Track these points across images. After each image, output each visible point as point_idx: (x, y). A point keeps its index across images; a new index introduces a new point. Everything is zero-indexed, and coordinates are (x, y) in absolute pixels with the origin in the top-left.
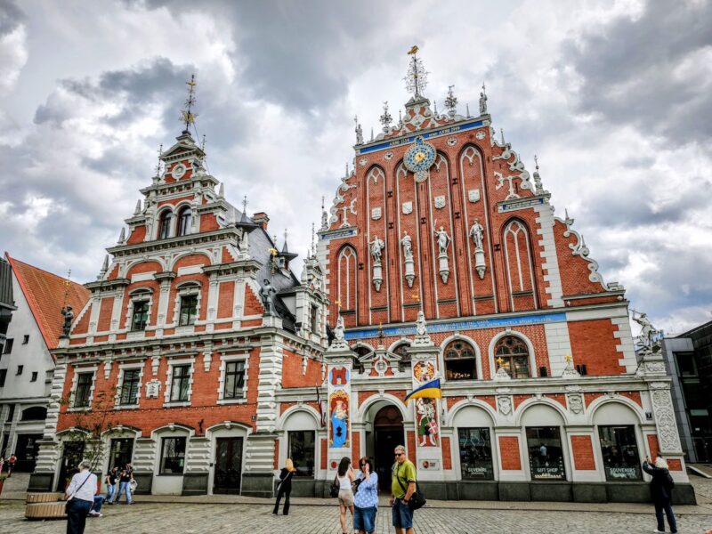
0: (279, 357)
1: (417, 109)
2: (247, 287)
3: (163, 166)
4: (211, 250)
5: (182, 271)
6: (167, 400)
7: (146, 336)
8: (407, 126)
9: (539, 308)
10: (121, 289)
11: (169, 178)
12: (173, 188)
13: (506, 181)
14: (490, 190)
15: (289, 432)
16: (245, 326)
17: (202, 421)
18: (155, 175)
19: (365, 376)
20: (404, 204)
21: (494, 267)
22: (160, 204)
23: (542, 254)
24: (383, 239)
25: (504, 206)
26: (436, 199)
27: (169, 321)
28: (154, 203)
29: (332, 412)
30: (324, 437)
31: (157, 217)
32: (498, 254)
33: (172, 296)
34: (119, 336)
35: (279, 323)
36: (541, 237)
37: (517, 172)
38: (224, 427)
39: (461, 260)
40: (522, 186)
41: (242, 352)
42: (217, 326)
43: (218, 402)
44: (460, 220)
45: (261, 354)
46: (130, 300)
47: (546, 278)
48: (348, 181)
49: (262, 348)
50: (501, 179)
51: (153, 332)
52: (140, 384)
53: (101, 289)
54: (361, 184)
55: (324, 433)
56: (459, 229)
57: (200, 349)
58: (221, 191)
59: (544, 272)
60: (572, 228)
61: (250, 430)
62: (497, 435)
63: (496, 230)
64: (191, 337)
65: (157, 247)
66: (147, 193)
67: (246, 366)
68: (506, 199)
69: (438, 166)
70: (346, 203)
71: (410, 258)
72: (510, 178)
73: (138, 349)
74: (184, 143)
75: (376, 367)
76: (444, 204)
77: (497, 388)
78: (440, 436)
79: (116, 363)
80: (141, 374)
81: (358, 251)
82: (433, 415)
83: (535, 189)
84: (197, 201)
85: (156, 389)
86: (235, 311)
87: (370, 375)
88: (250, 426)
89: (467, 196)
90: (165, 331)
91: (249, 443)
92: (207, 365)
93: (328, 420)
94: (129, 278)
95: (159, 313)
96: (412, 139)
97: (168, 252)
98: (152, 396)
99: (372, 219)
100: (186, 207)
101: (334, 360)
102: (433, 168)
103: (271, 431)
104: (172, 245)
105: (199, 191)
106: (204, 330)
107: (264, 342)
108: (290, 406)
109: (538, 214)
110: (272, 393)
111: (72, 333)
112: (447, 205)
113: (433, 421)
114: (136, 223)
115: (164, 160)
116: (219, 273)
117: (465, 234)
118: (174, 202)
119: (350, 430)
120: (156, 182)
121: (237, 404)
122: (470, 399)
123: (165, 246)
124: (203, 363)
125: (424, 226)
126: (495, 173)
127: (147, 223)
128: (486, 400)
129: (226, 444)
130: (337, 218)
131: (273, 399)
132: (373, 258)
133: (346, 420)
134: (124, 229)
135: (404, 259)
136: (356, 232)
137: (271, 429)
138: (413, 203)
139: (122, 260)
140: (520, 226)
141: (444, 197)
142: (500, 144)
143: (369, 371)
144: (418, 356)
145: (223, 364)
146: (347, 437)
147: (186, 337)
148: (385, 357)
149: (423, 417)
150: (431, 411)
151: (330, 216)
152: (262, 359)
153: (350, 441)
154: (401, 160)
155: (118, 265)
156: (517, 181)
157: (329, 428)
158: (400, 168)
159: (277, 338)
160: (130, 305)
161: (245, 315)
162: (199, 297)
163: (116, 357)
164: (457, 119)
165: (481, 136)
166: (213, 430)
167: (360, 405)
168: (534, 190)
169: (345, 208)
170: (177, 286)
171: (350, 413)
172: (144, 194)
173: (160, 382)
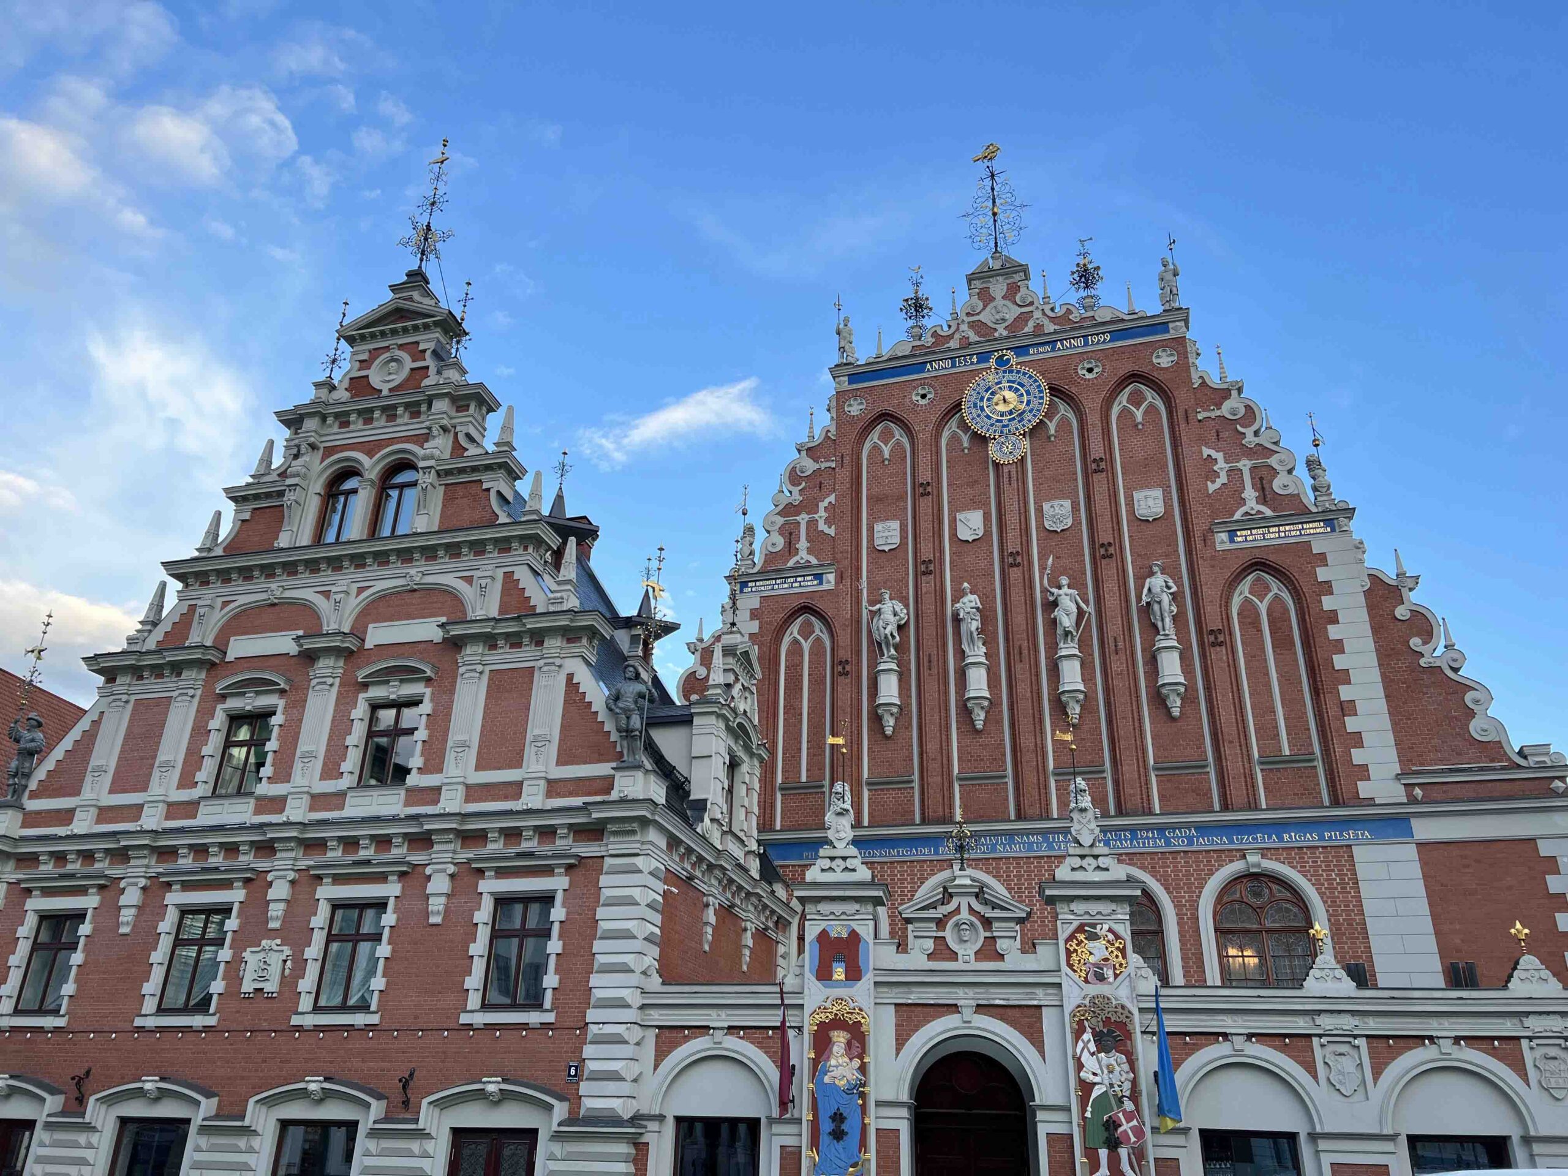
0: (654, 891)
1: (998, 288)
2: (572, 685)
3: (347, 355)
4: (469, 580)
5: (378, 635)
6: (306, 1003)
7: (258, 811)
8: (971, 325)
9: (1336, 802)
10: (193, 674)
11: (359, 385)
12: (371, 410)
13: (1235, 473)
14: (1192, 495)
15: (679, 1120)
16: (559, 795)
17: (411, 1075)
18: (322, 377)
19: (917, 957)
20: (960, 516)
21: (1208, 688)
22: (329, 451)
23: (1339, 662)
24: (904, 601)
25: (1232, 534)
26: (1046, 507)
27: (331, 771)
28: (313, 447)
29: (815, 1062)
30: (790, 1141)
31: (318, 486)
32: (1218, 655)
33: (345, 703)
34: (174, 809)
35: (658, 792)
36: (1333, 618)
37: (1265, 451)
38: (481, 1095)
39: (1117, 665)
40: (1277, 485)
41: (548, 871)
42: (473, 792)
43: (464, 1019)
44: (1112, 563)
45: (604, 880)
46: (219, 707)
47: (1351, 724)
48: (812, 452)
49: (609, 861)
50: (1221, 465)
51: (278, 803)
52: (225, 954)
53: (137, 672)
54: (847, 459)
55: (791, 1129)
56: (1110, 587)
57: (417, 858)
58: (507, 428)
59: (1348, 708)
60: (1415, 597)
61: (560, 1110)
62: (1326, 1160)
63: (1211, 592)
64: (394, 819)
65: (313, 566)
66: (292, 420)
67: (558, 913)
68: (1237, 516)
69: (1052, 427)
70: (809, 505)
71: (977, 653)
72: (1245, 465)
73: (232, 849)
74: (410, 299)
75: (949, 934)
76: (1069, 522)
77: (1319, 1012)
78: (1151, 1154)
79: (156, 888)
80: (232, 924)
81: (837, 625)
82: (1127, 1086)
83: (1311, 495)
84: (440, 446)
85: (275, 971)
86: (529, 752)
87: (931, 957)
88: (561, 1098)
89: (1130, 503)
90: (318, 801)
91: (557, 1148)
92: (437, 904)
93: (803, 1086)
94: (221, 647)
95: (303, 747)
96: (983, 357)
97: (345, 582)
98: (257, 990)
99: (873, 550)
100: (405, 465)
101: (824, 907)
102: (1036, 431)
103: (626, 1116)
104: (359, 561)
105: (445, 422)
106: (436, 802)
107: (616, 844)
108: (687, 1039)
109: (1322, 559)
110: (634, 998)
111: (34, 795)
112: (1077, 522)
113: (1129, 1106)
114: (257, 497)
115: (351, 340)
116: (490, 641)
117: (1127, 601)
118: (370, 448)
119: (873, 1123)
120: (323, 393)
121: (525, 1026)
122: (1239, 1042)
123: (335, 563)
124: (427, 897)
125: (1015, 574)
126: (1206, 452)
127: (290, 497)
128: (1284, 1049)
129: (482, 1149)
130: (780, 542)
131: (631, 1015)
132: (877, 647)
133: (859, 1090)
134: (218, 514)
135: (961, 654)
136: (831, 577)
137: (624, 1109)
138: (987, 517)
139: (207, 595)
140: (1275, 587)
141: (1067, 504)
142: (1214, 381)
143: (930, 945)
144: (1079, 907)
145: (487, 904)
146: (863, 1144)
147: (376, 820)
148: (977, 906)
149: (1096, 1092)
150: (1121, 1075)
151: (760, 535)
152: (606, 893)
153: (872, 1155)
154: (957, 407)
155: (193, 608)
156: (1264, 473)
157: (807, 1116)
158: (953, 424)
159: (653, 835)
160: (218, 721)
161: (561, 762)
162: (426, 707)
163: (159, 869)
164: (1103, 315)
165: (1164, 360)
166: (442, 1104)
167: (901, 1042)
168: (1309, 498)
169: (803, 518)
170: (361, 675)
171: (872, 1069)
172: (287, 423)
173: (287, 950)
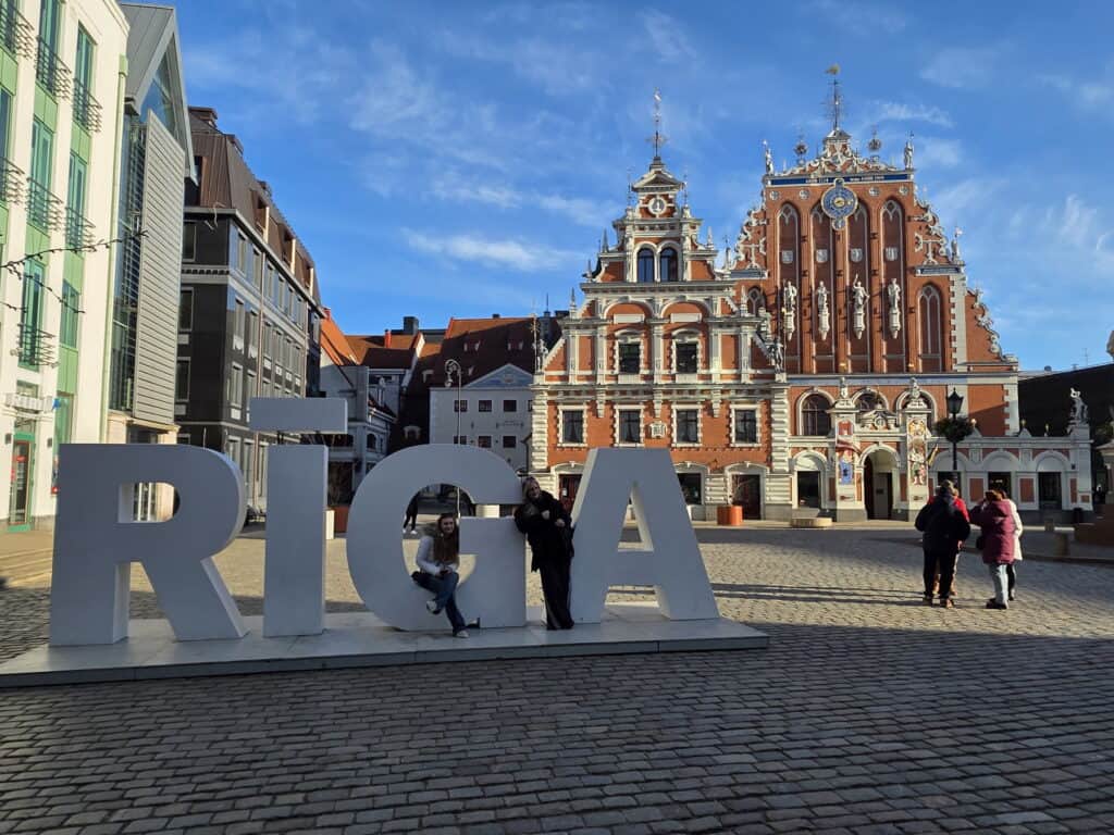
1: (837, 146)
2: (753, 342)
5: (676, 319)
6: (675, 440)
7: (642, 379)
8: (826, 163)
9: (944, 371)
10: (603, 328)
11: (646, 211)
12: (653, 224)
13: (926, 245)
14: (909, 252)
15: (799, 472)
16: (755, 380)
19: (866, 429)
20: (818, 252)
21: (907, 329)
22: (637, 240)
23: (952, 322)
25: (922, 270)
26: (852, 251)
27: (668, 367)
28: (632, 239)
29: (840, 457)
30: (831, 476)
31: (635, 254)
32: (911, 317)
33: (668, 344)
34: (609, 377)
36: (953, 306)
37: (937, 237)
38: (742, 466)
39: (876, 318)
40: (940, 251)
41: (753, 403)
42: (724, 376)
43: (731, 445)
44: (877, 277)
45: (774, 406)
46: (617, 342)
47: (953, 344)
49: (774, 400)
50: (921, 241)
51: (651, 377)
52: (642, 425)
54: (771, 221)
56: (876, 287)
57: (707, 397)
59: (953, 339)
60: (981, 300)
61: (767, 470)
62: (969, 477)
63: (912, 292)
64: (694, 385)
65: (642, 290)
66: (619, 224)
67: (758, 415)
68: (925, 263)
69: (856, 215)
70: (755, 241)
71: (824, 310)
72: (930, 242)
73: (635, 392)
74: (661, 174)
76: (861, 259)
77: (972, 443)
78: (927, 478)
79: (610, 403)
80: (642, 416)
81: (768, 295)
82: (923, 461)
84: (689, 245)
85: (662, 431)
86: (742, 364)
87: (871, 429)
88: (768, 467)
89: (885, 253)
90: (666, 377)
91: (767, 479)
92: (717, 412)
93: (837, 463)
94: (610, 318)
95: (655, 358)
96: (831, 180)
97: (657, 297)
98: (657, 436)
99: (782, 263)
100: (668, 248)
101: (841, 415)
102: (851, 217)
104: (662, 290)
105: (690, 235)
106: (711, 379)
107: (775, 396)
108: (800, 451)
109: (952, 283)
110: (786, 440)
111: (546, 370)
112: (863, 259)
113: (924, 467)
114: (611, 258)
116: (720, 324)
118: (655, 241)
119: (856, 472)
121: (752, 447)
123: (651, 290)
124: (711, 409)
125: (840, 279)
126: (916, 235)
127: (627, 260)
129: (744, 480)
130: (743, 256)
131: (786, 444)
133: (852, 464)
136: (766, 274)
138: (829, 253)
140: (934, 292)
141: (860, 250)
142: (922, 203)
143: (870, 426)
144: (913, 416)
145: (733, 412)
146: (854, 477)
147: (689, 384)
148: (884, 415)
149: (915, 463)
150: (922, 459)
152: (775, 410)
153: (855, 480)
154: (818, 202)
155: (594, 302)
156: (936, 246)
157: (837, 470)
158: (816, 211)
160: (617, 347)
161: (753, 368)
162: (700, 346)
163: (610, 397)
165: (904, 192)
166: (730, 468)
167: (861, 451)
168: (950, 259)
169: (753, 246)
170: (674, 334)
171: (855, 459)
173: (665, 425)
